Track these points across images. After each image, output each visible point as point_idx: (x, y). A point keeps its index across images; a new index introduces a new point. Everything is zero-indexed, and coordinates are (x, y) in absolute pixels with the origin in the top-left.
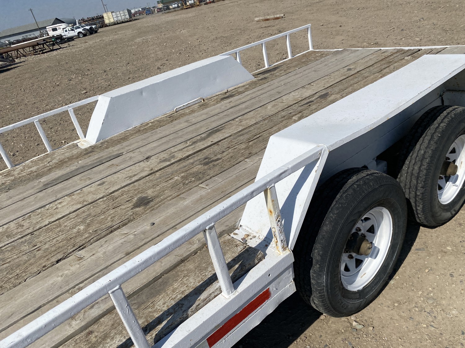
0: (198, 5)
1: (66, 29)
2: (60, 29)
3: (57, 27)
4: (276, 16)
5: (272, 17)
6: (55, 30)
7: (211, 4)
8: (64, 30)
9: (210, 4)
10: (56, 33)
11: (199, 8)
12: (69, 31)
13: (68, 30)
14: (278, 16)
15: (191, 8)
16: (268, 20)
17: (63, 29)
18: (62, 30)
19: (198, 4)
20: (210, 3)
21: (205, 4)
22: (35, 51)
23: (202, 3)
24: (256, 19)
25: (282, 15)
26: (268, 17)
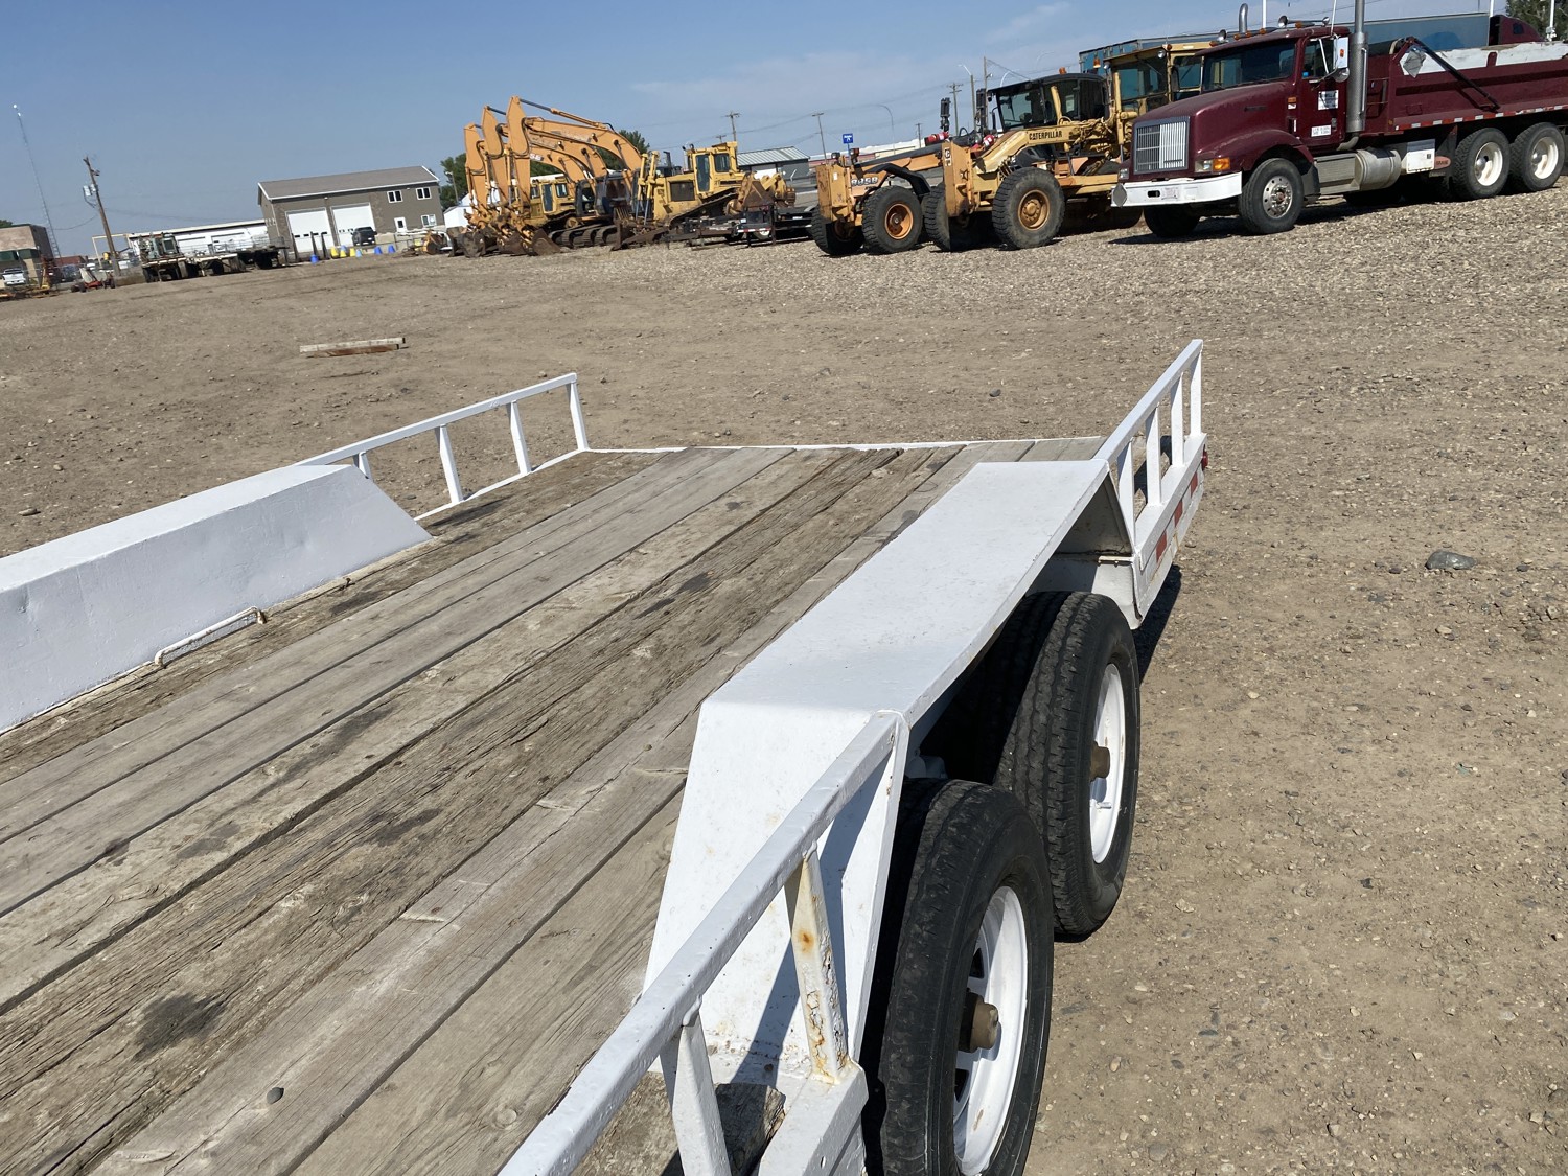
0: (47, 292)
4: (375, 342)
5: (363, 343)
7: (102, 290)
9: (95, 291)
11: (49, 300)
14: (384, 341)
15: (16, 298)
16: (348, 352)
19: (47, 286)
20: (96, 287)
21: (75, 289)
23: (62, 285)
24: (306, 349)
25: (399, 340)
26: (349, 345)
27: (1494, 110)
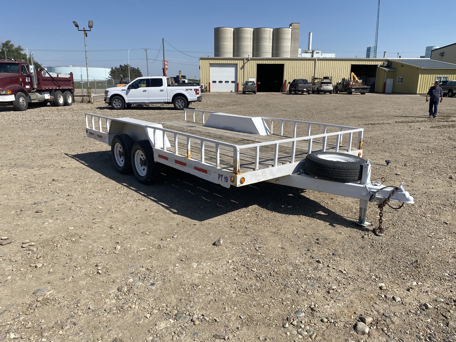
27: (60, 87)
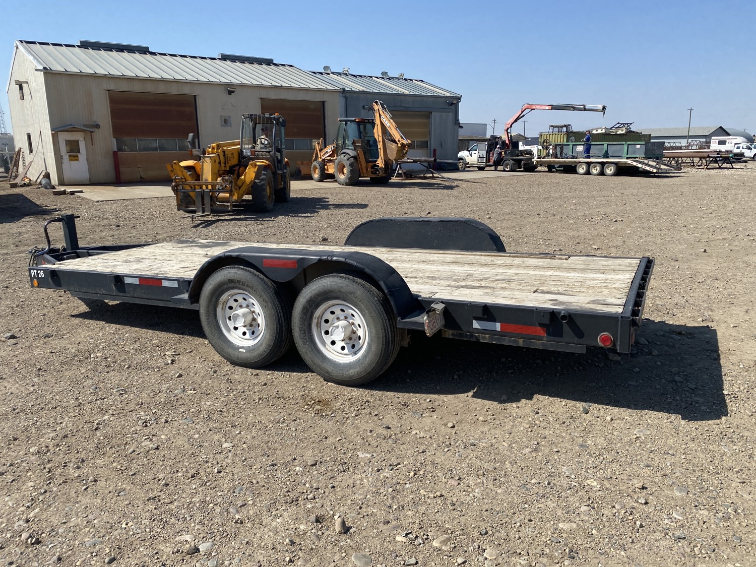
1: (738, 145)
2: (731, 143)
3: (727, 140)
6: (722, 143)
8: (736, 146)
10: (723, 148)
12: (743, 148)
13: (741, 148)
17: (736, 144)
18: (733, 145)
22: (692, 164)
